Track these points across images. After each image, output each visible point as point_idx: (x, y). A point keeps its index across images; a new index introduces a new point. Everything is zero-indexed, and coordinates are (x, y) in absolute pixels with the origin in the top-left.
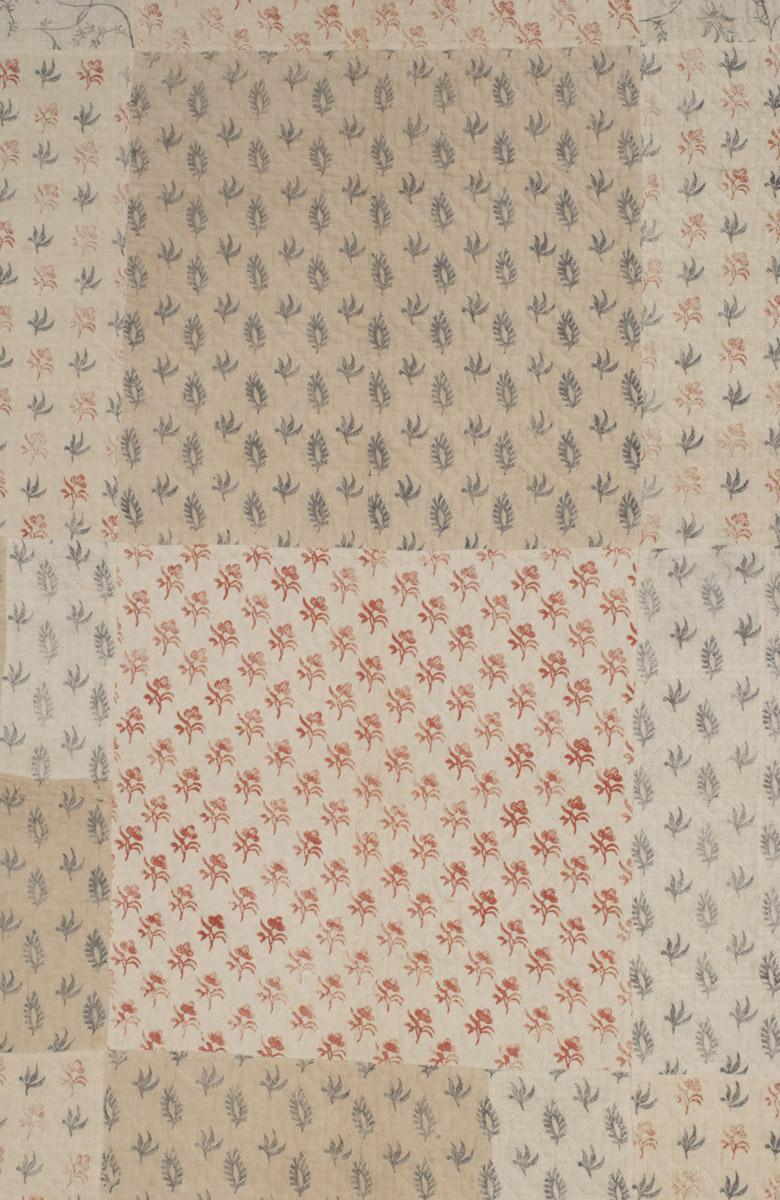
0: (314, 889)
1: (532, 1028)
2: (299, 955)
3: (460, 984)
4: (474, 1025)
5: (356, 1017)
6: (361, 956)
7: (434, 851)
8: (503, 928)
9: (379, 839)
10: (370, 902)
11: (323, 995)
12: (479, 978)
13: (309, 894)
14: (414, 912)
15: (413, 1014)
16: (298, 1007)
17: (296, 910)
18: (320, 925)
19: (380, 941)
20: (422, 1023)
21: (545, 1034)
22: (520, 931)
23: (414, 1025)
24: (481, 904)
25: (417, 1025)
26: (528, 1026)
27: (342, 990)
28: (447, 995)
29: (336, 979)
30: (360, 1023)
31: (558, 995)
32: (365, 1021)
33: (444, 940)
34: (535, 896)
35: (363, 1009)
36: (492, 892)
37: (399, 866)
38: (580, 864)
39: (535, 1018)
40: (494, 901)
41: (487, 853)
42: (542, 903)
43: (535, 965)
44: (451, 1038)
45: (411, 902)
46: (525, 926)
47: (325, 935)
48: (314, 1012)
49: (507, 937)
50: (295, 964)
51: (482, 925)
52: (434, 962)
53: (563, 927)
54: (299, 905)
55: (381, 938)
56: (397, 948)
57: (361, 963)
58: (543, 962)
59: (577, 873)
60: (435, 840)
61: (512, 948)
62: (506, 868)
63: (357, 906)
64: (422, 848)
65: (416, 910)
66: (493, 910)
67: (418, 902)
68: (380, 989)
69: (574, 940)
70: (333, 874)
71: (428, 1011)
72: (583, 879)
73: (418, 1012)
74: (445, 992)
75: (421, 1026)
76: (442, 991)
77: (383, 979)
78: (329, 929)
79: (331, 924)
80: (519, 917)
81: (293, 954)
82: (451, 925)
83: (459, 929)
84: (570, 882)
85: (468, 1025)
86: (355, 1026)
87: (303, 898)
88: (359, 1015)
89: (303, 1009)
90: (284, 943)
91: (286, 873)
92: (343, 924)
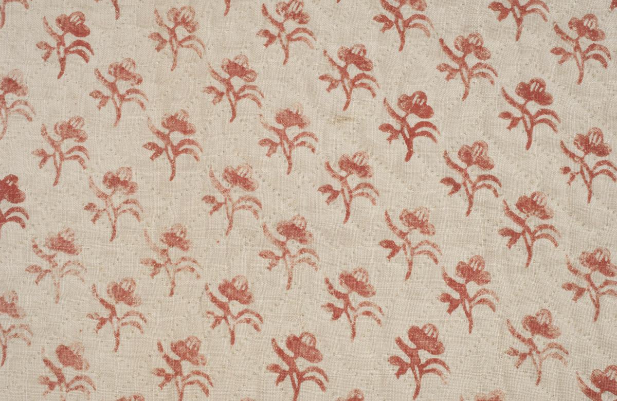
0: (79, 120)
1: (523, 357)
2: (53, 247)
3: (374, 281)
4: (407, 359)
5: (168, 359)
6: (174, 239)
7: (305, 30)
8: (449, 161)
9: (197, 18)
10: (185, 132)
11: (103, 321)
12: (410, 264)
13: (68, 130)
14: (273, 145)
15: (283, 346)
16: (54, 349)
17: (44, 161)
18: (91, 184)
19: (209, 207)
20: (302, 364)
21: (550, 366)
22: (486, 164)
23: (286, 367)
24: (403, 120)
25: (293, 369)
26: (515, 352)
27: (139, 309)
28: (348, 303)
29: (125, 287)
30: (178, 371)
31: (569, 287)
32: (186, 367)
33: (335, 194)
34: (506, 96)
35: (182, 343)
36: (422, 96)
37: (240, 62)
38: (587, 29)
39: (527, 335)
40: (428, 112)
41: (406, 24)
42: (523, 108)
43: (518, 229)
44: (361, 389)
45: (265, 125)
46: (492, 154)
47: (100, 203)
48: (85, 355)
49: (459, 179)
50: (45, 265)
51: (408, 157)
52: (318, 241)
53: (566, 151)
54: (50, 150)
55: (210, 199)
56: (244, 216)
57: (175, 253)
58: (533, 222)
59: (584, 48)
60: (305, 10)
61: (471, 198)
62: (446, 49)
63: (161, 144)
64: (281, 26)
65: (277, 140)
66: (426, 129)
67: (280, 126)
68: (214, 300)
69: (592, 175)
70: (113, 87)
71: (313, 338)
72: (597, 57)
73: (293, 342)
74: (345, 297)
75: (301, 370)
76: (338, 295)
77: (220, 282)
78: (108, 192)
79: (113, 181)
80: (480, 137)
81: (40, 247)
82: (348, 164)
83: (363, 170)
84: (571, 63)
85: (395, 360)
86: (168, 378)
87: (57, 138)
88: (174, 357)
89: (65, 353)
90: (23, 226)
91: (24, 94)
92: (134, 179)
